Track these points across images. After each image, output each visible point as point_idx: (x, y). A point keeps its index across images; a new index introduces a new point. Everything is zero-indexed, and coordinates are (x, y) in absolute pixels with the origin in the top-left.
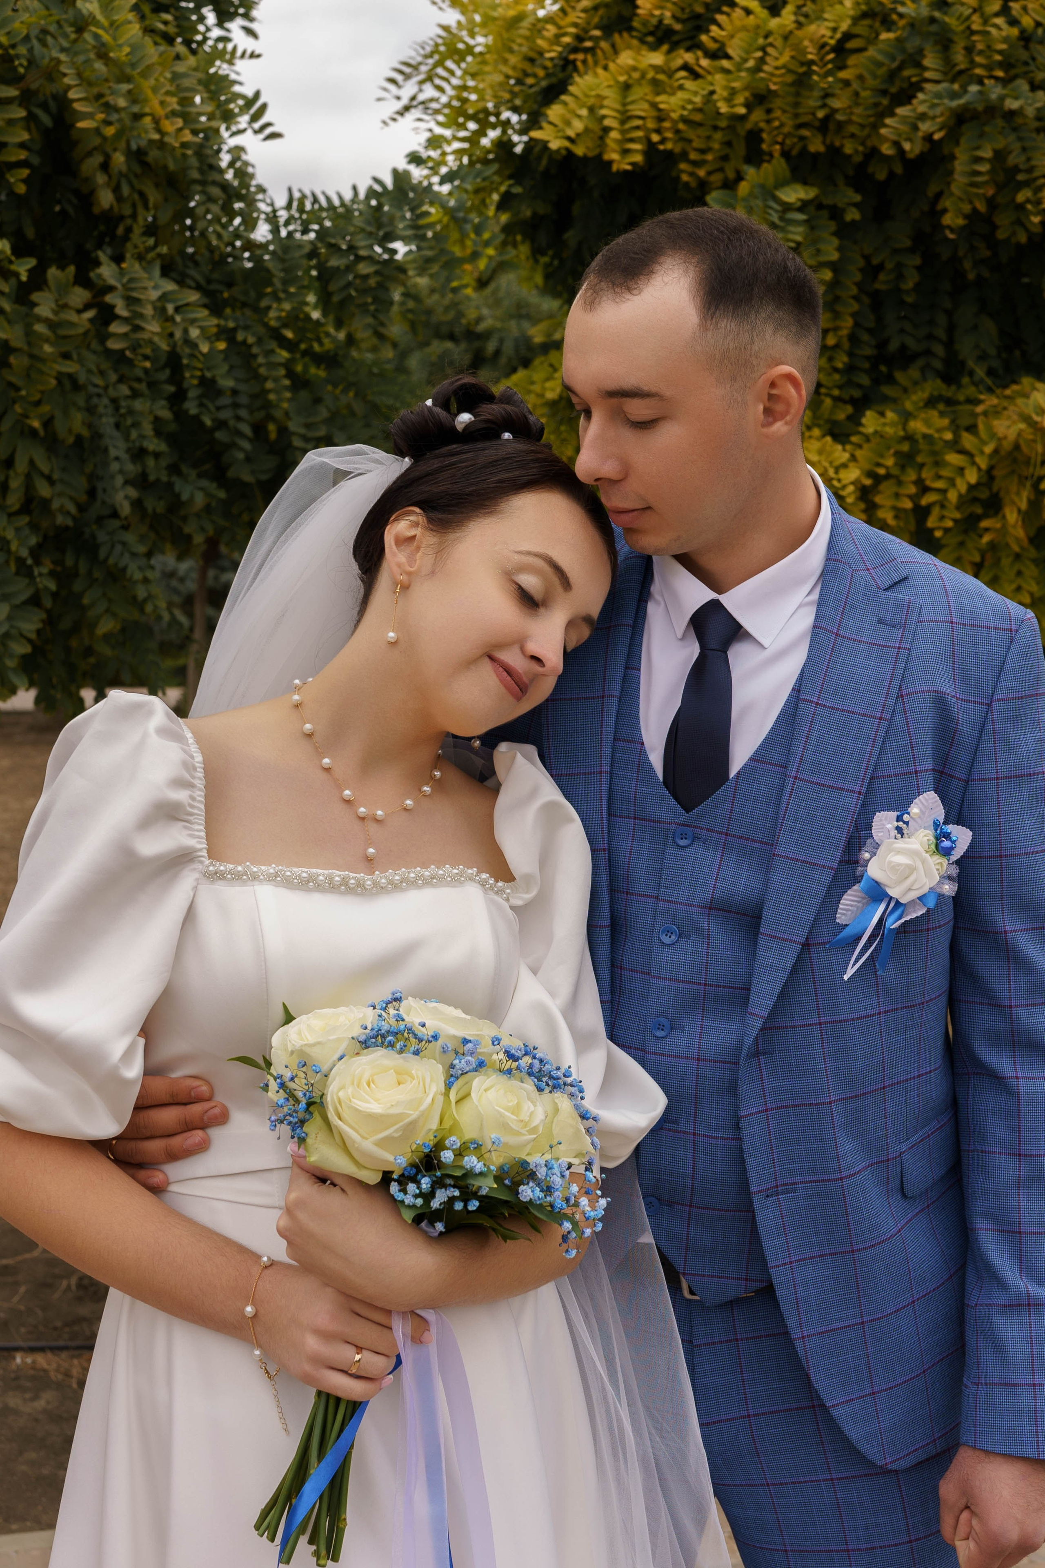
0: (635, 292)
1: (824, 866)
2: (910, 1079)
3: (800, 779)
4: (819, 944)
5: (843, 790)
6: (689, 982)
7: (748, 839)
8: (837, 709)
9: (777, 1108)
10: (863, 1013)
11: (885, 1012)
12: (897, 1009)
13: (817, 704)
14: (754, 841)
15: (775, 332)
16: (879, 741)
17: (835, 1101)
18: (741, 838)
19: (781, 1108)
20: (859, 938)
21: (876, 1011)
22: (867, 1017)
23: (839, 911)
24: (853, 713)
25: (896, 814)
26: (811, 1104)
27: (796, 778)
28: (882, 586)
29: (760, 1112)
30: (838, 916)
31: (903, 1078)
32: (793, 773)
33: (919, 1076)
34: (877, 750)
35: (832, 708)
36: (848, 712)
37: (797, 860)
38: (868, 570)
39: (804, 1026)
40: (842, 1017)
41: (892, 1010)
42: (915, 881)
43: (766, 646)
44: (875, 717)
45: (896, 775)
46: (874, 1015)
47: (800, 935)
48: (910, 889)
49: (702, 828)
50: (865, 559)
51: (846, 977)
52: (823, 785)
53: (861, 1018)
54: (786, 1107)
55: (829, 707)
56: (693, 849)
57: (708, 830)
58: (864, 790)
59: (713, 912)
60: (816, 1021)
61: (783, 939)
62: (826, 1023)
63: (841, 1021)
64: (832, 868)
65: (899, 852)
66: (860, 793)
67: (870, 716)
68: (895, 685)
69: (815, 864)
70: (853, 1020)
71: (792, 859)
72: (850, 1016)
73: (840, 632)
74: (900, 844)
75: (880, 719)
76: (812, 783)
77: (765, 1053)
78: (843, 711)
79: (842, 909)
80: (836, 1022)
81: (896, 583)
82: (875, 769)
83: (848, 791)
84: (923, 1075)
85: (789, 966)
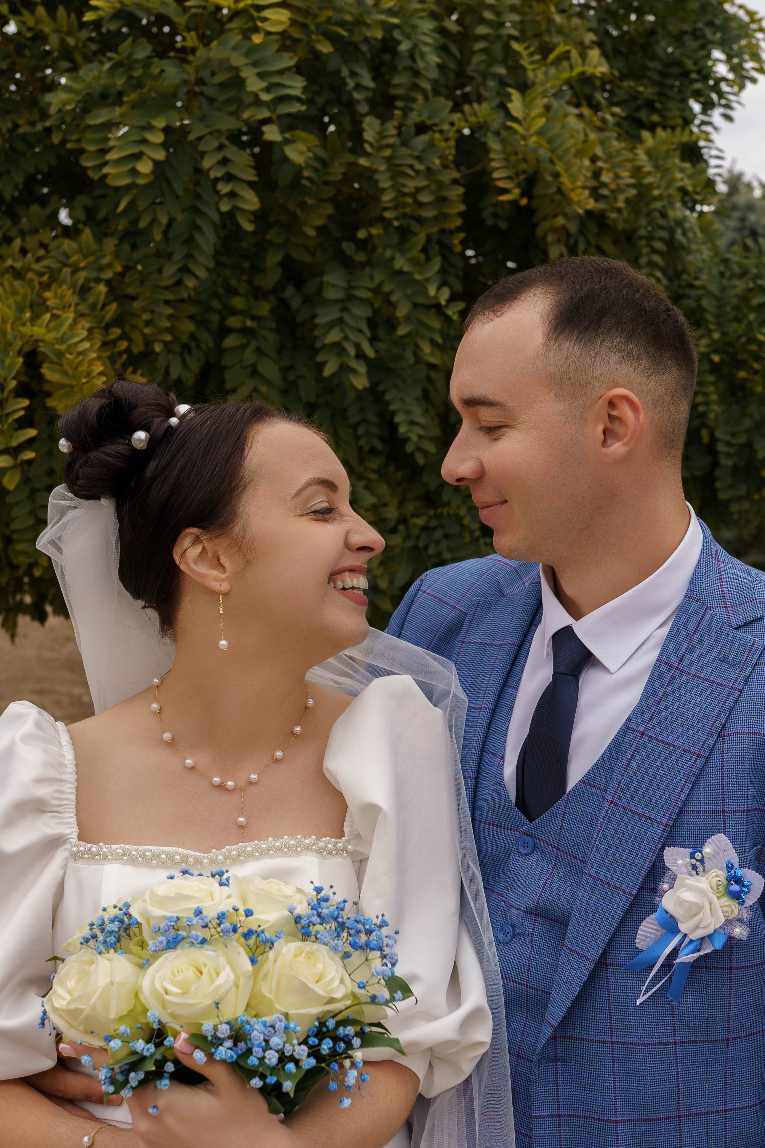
0: (499, 314)
1: (624, 891)
2: (713, 1112)
3: (616, 804)
4: (616, 965)
5: (652, 819)
6: (515, 982)
7: (573, 857)
8: (661, 741)
9: (569, 1116)
10: (655, 1040)
11: (682, 1043)
12: (696, 1042)
13: (643, 734)
14: (577, 859)
15: (620, 361)
16: (693, 777)
17: (621, 1121)
18: (568, 854)
19: (573, 1116)
20: (653, 966)
21: (671, 1040)
22: (659, 1044)
23: (638, 936)
24: (674, 746)
25: (688, 851)
26: (598, 1119)
27: (612, 802)
28: (734, 625)
29: (552, 1116)
30: (637, 940)
31: (704, 1110)
32: (610, 798)
33: (726, 1111)
34: (689, 786)
35: (657, 740)
36: (670, 745)
37: (602, 881)
38: (726, 607)
39: (597, 1041)
40: (633, 1040)
41: (690, 1042)
42: (701, 920)
43: (612, 671)
44: (693, 753)
45: (704, 812)
46: (668, 1044)
47: (595, 954)
48: (697, 927)
49: (541, 840)
50: (727, 596)
51: (639, 1002)
52: (635, 813)
53: (653, 1044)
54: (578, 1116)
55: (654, 739)
56: (531, 858)
57: (545, 842)
58: (670, 823)
59: (539, 919)
60: (608, 1039)
61: (581, 955)
62: (618, 1043)
63: (631, 1044)
64: (630, 894)
65: (690, 888)
66: (666, 825)
67: (690, 752)
68: (720, 724)
69: (618, 888)
70: (644, 1044)
71: (598, 879)
72: (641, 1041)
73: (681, 667)
74: (692, 881)
75: (698, 755)
76: (626, 809)
77: (563, 1061)
78: (666, 743)
79: (640, 935)
80: (627, 1043)
81: (749, 623)
82: (685, 803)
83: (656, 821)
84: (730, 1110)
85: (581, 981)
